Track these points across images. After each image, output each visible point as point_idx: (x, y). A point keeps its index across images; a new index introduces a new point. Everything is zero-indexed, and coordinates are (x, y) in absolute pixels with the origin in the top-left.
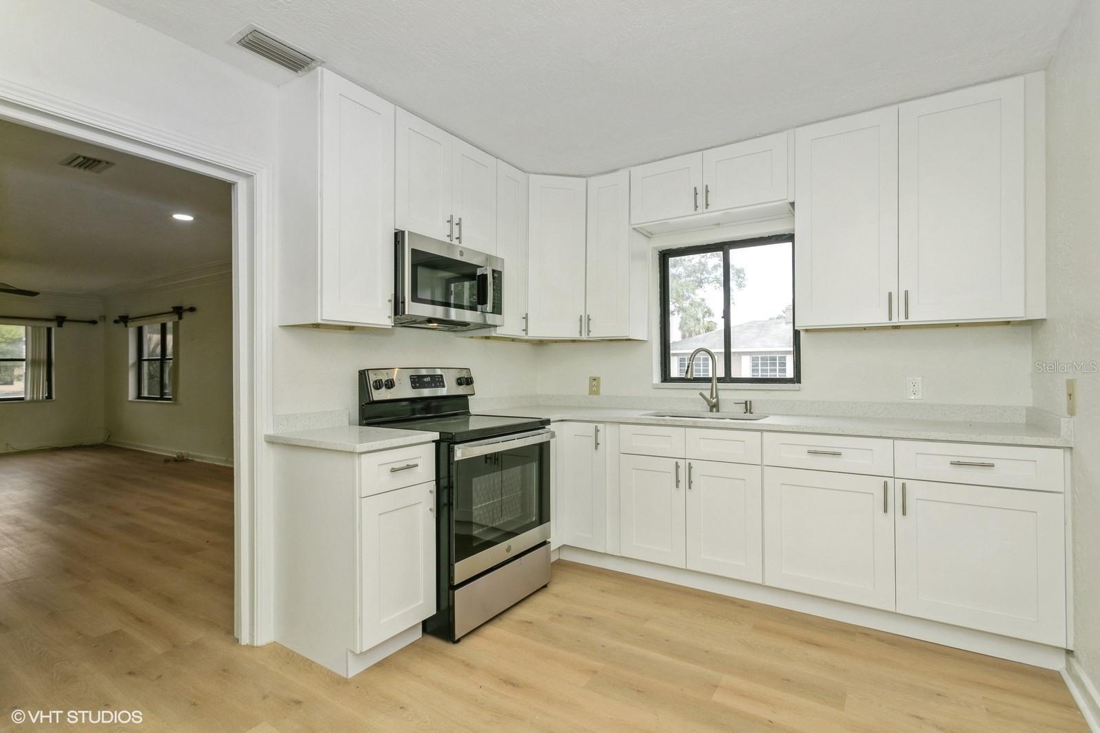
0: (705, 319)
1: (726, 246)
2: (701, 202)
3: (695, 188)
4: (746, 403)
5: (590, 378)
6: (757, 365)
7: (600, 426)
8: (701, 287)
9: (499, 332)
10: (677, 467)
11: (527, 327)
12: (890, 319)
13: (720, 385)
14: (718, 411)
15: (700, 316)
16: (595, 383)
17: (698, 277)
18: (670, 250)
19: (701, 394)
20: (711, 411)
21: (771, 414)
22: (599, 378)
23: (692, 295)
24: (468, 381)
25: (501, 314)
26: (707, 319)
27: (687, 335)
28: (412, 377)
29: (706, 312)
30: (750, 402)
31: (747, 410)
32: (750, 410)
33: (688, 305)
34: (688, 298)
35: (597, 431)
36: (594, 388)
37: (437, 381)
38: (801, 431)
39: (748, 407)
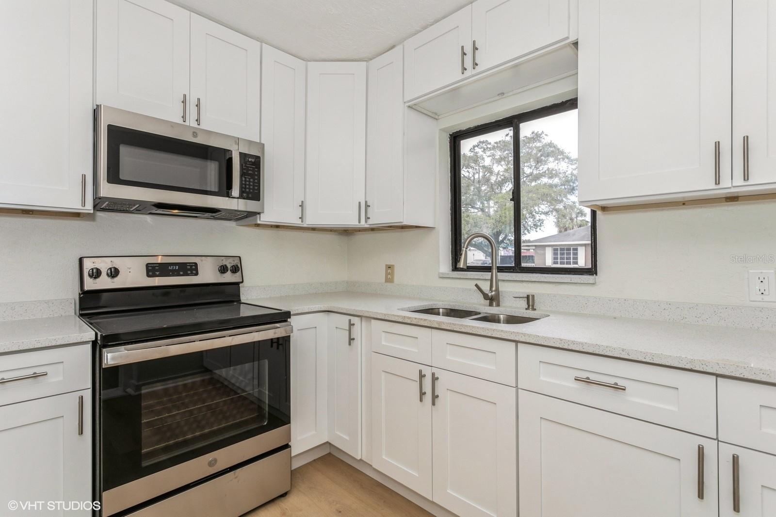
0: (578, 218)
1: (516, 120)
2: (468, 63)
3: (463, 47)
4: (528, 297)
5: (386, 265)
6: (557, 254)
7: (355, 320)
8: (573, 193)
9: (264, 219)
10: (422, 376)
11: (302, 215)
12: (717, 182)
13: (502, 276)
14: (498, 305)
15: (574, 216)
16: (389, 271)
17: (570, 186)
18: (460, 131)
19: (477, 286)
20: (491, 305)
21: (555, 313)
22: (393, 266)
23: (564, 199)
24: (236, 269)
25: (259, 200)
26: (580, 218)
27: (563, 231)
28: (148, 265)
29: (578, 213)
30: (533, 296)
31: (529, 306)
32: (533, 306)
33: (561, 207)
34: (562, 201)
35: (351, 325)
36: (389, 276)
37: (190, 269)
38: (566, 347)
39: (530, 301)
